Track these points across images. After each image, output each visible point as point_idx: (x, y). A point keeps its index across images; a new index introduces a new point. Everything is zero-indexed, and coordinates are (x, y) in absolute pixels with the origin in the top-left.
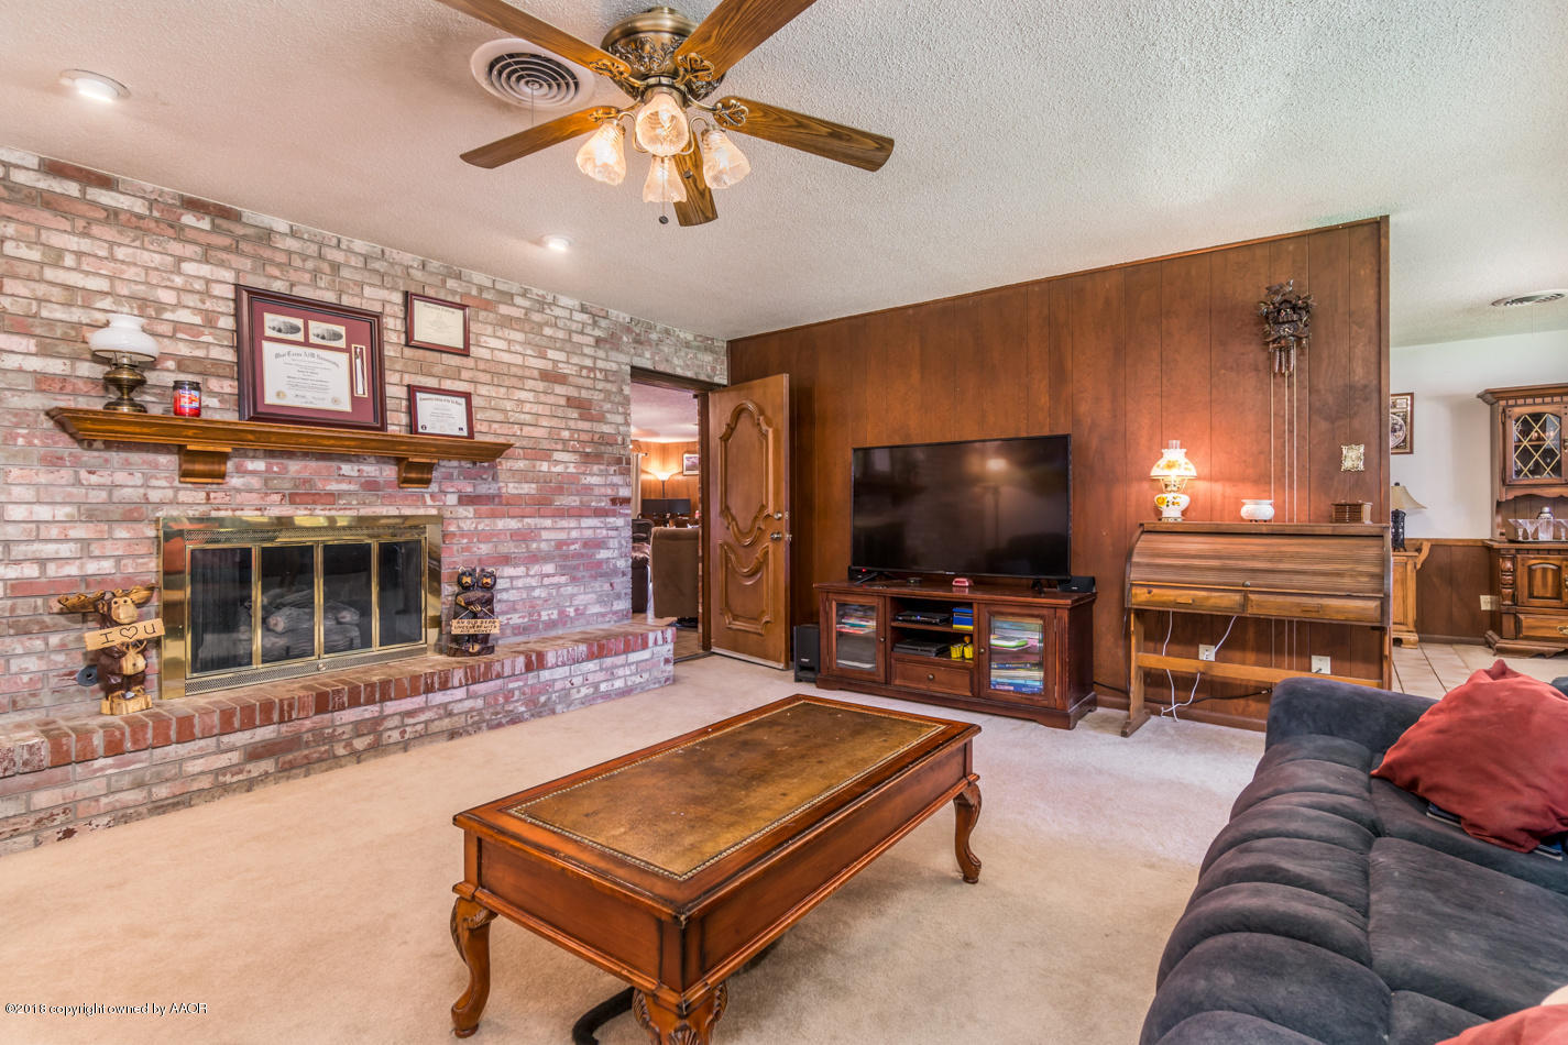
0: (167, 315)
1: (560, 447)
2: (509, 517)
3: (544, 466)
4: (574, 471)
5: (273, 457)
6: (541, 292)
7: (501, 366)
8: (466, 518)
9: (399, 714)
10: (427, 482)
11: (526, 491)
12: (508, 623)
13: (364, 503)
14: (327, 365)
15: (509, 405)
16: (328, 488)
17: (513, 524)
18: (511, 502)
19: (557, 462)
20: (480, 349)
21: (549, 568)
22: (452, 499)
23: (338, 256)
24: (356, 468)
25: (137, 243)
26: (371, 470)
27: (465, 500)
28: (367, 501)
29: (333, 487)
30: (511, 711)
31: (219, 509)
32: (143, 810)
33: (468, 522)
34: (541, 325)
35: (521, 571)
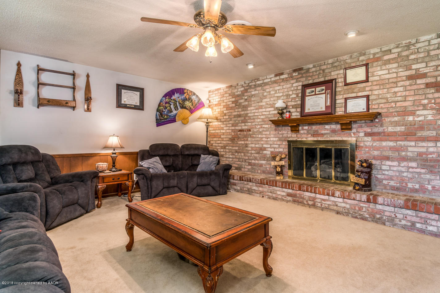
0: (291, 97)
1: (421, 108)
2: (389, 141)
3: (411, 118)
4: (432, 118)
5: (309, 125)
6: (408, 41)
7: (384, 81)
8: (368, 141)
9: (321, 199)
10: (350, 129)
11: (399, 130)
12: (388, 184)
13: (332, 137)
14: (320, 99)
15: (388, 95)
16: (322, 132)
17: (391, 144)
18: (390, 135)
19: (419, 116)
20: (374, 77)
21: (414, 164)
22: (362, 134)
23: (324, 67)
24: (329, 126)
25: (286, 84)
26: (333, 126)
27: (367, 134)
28: (332, 136)
29: (323, 132)
30: (362, 215)
31: (299, 138)
32: (272, 198)
33: (369, 143)
34: (408, 56)
35: (395, 163)
